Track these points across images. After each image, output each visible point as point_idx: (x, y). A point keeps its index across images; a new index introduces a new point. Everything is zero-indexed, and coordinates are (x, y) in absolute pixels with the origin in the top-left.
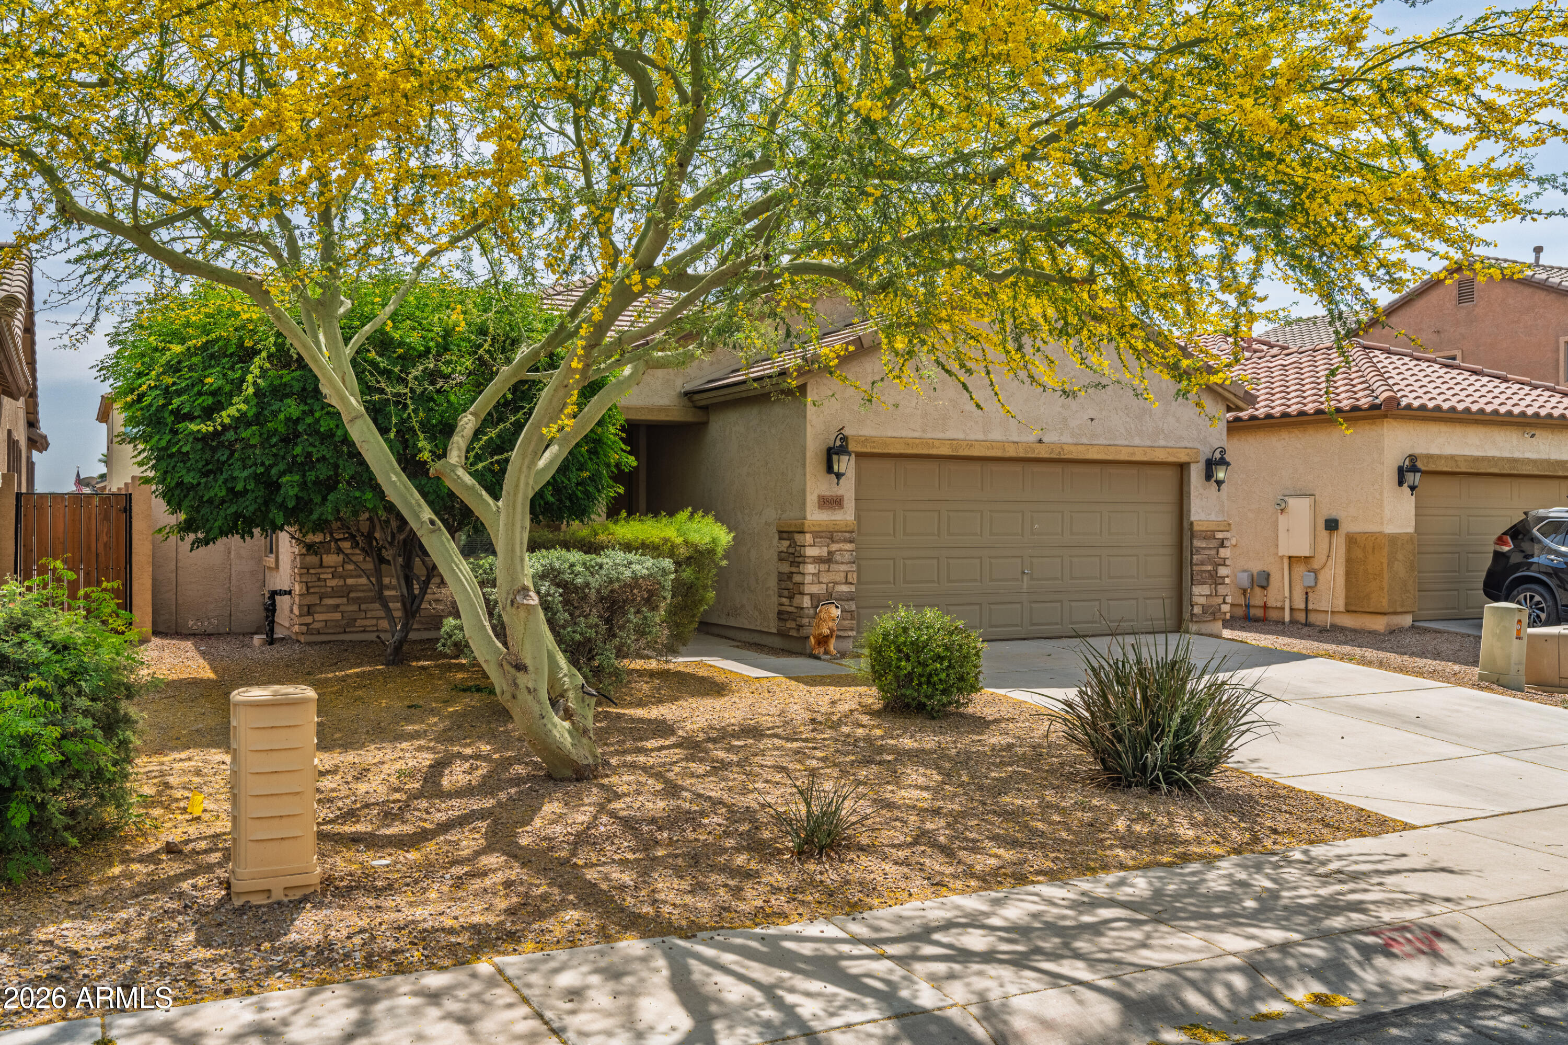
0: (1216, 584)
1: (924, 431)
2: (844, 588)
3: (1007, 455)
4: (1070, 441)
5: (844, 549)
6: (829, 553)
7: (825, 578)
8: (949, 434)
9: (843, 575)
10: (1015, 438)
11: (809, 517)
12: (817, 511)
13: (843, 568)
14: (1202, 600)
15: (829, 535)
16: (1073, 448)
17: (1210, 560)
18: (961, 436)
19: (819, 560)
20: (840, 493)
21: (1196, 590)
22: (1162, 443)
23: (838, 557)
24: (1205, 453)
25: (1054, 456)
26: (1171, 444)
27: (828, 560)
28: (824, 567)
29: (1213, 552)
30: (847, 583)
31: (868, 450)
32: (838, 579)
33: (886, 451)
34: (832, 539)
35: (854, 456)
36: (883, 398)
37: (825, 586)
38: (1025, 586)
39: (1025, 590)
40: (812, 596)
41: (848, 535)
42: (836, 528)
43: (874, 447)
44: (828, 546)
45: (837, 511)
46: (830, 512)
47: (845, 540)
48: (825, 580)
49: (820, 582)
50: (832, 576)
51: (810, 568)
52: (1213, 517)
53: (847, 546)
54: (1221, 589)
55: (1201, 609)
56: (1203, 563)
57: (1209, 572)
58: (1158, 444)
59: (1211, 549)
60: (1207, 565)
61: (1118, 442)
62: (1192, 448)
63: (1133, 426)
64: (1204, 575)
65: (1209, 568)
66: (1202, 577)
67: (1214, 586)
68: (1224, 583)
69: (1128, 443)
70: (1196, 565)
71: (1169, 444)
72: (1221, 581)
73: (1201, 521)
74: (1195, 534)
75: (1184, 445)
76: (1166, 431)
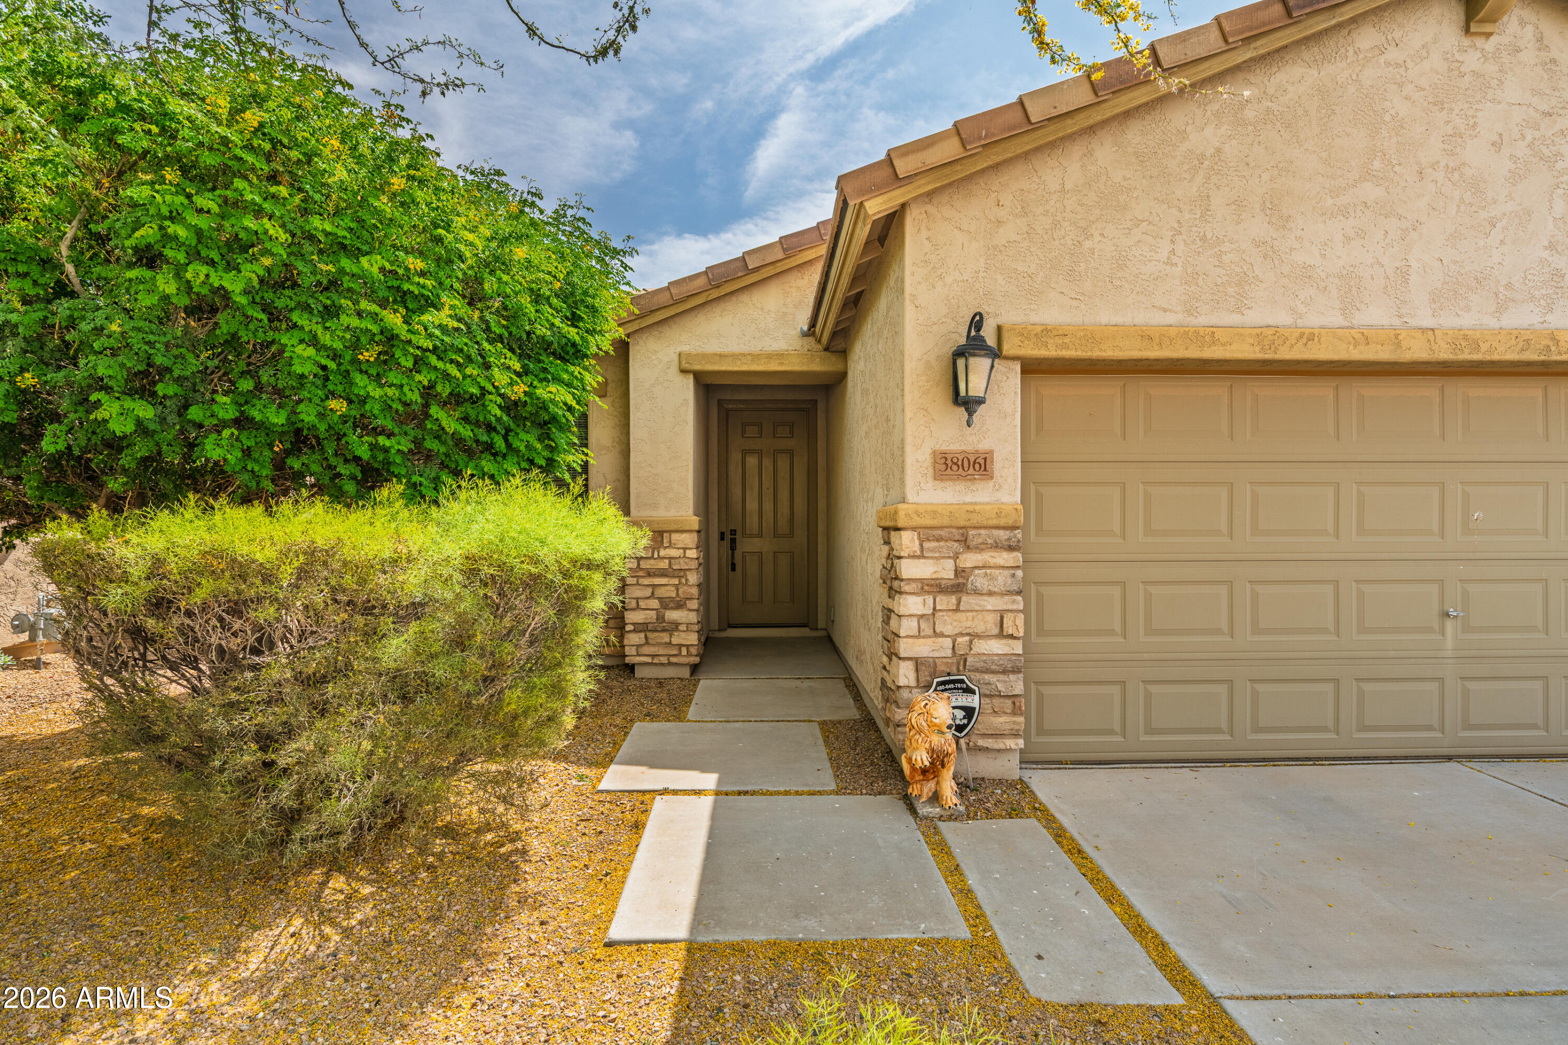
1: (1189, 312)
2: (996, 647)
3: (1406, 356)
5: (996, 566)
6: (958, 572)
7: (947, 624)
9: (992, 619)
11: (911, 497)
12: (929, 484)
13: (992, 603)
15: (960, 536)
18: (1283, 318)
19: (934, 587)
20: (984, 446)
23: (978, 580)
27: (956, 587)
28: (945, 602)
30: (1002, 634)
31: (1051, 351)
32: (980, 628)
33: (1096, 354)
34: (966, 544)
35: (1018, 367)
36: (1088, 244)
37: (948, 642)
38: (1449, 643)
39: (1449, 653)
40: (918, 663)
41: (1003, 535)
42: (976, 519)
43: (1065, 346)
44: (956, 557)
45: (979, 485)
46: (960, 486)
47: (997, 546)
48: (948, 629)
49: (936, 634)
50: (965, 622)
51: (912, 605)
53: (1001, 558)
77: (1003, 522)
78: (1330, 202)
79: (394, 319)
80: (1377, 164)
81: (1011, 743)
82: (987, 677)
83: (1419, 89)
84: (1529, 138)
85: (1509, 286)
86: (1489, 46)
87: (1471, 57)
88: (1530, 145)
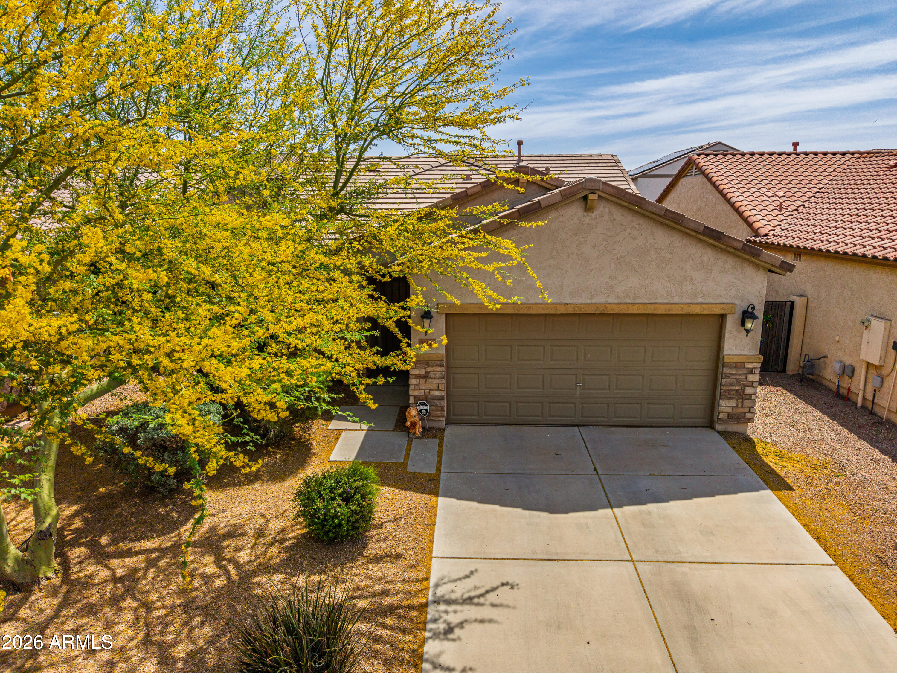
0: (743, 400)
2: (437, 393)
3: (558, 312)
4: (615, 301)
5: (438, 371)
6: (426, 373)
7: (423, 387)
9: (436, 385)
10: (568, 301)
13: (435, 381)
14: (729, 410)
15: (426, 362)
17: (738, 382)
19: (420, 377)
20: (433, 337)
21: (723, 403)
22: (701, 300)
23: (432, 375)
24: (742, 306)
25: (599, 312)
26: (710, 301)
27: (426, 376)
28: (422, 381)
29: (743, 377)
30: (438, 390)
32: (432, 388)
33: (465, 312)
34: (428, 365)
35: (444, 316)
37: (423, 392)
38: (578, 393)
39: (577, 396)
40: (415, 397)
41: (439, 362)
42: (432, 358)
43: (456, 310)
44: (425, 369)
47: (437, 365)
48: (423, 388)
49: (420, 389)
50: (428, 386)
51: (413, 381)
52: (746, 352)
53: (439, 369)
54: (747, 403)
55: (727, 415)
56: (731, 384)
57: (737, 390)
58: (695, 302)
59: (740, 375)
60: (734, 386)
61: (657, 301)
62: (728, 304)
63: (673, 289)
64: (731, 393)
65: (737, 388)
66: (729, 394)
67: (741, 400)
68: (750, 399)
69: (667, 301)
70: (725, 385)
71: (707, 302)
72: (748, 397)
73: (733, 355)
74: (726, 364)
75: (721, 302)
76: (705, 292)
77: (440, 359)
78: (540, 265)
80: (554, 254)
81: (441, 419)
82: (434, 401)
83: (569, 230)
84: (604, 244)
85: (595, 290)
86: (593, 215)
87: (588, 219)
88: (605, 246)
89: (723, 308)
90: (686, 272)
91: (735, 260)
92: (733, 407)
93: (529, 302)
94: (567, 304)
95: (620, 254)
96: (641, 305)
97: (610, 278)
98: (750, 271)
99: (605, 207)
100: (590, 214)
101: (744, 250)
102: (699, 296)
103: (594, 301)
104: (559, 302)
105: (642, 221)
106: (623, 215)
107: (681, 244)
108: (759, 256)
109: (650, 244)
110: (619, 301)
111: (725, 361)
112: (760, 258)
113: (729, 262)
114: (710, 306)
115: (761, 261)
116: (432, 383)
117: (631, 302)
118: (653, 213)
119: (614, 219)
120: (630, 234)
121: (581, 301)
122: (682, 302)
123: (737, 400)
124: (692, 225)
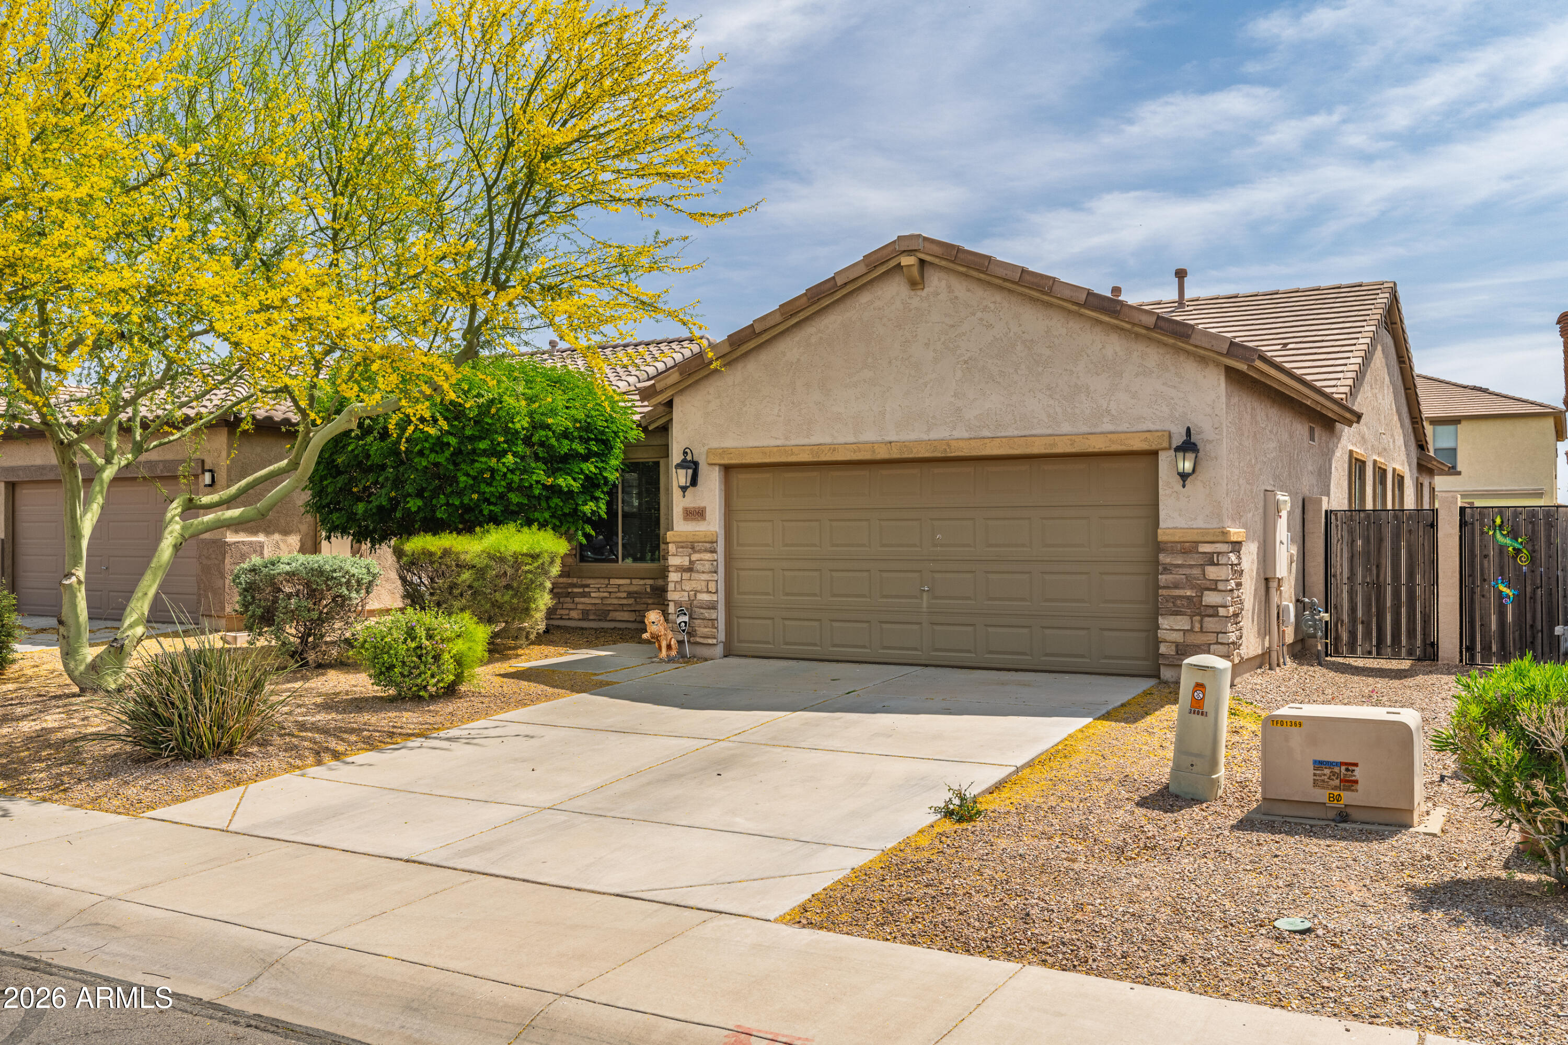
0: (1202, 616)
1: (786, 439)
2: (708, 597)
4: (966, 435)
5: (709, 559)
6: (691, 562)
8: (815, 440)
9: (704, 584)
10: (893, 437)
11: (676, 528)
12: (682, 522)
13: (703, 577)
14: (1178, 637)
15: (691, 546)
16: (961, 444)
17: (1190, 582)
18: (827, 440)
19: (681, 569)
20: (702, 505)
22: (1107, 427)
23: (698, 566)
25: (938, 454)
26: (1125, 427)
27: (690, 569)
28: (686, 576)
29: (1196, 572)
30: (709, 592)
32: (699, 588)
33: (744, 461)
34: (694, 549)
35: (718, 468)
36: (744, 409)
37: (686, 594)
38: (925, 605)
39: (925, 610)
40: (676, 603)
41: (708, 545)
42: (697, 538)
44: (690, 556)
45: (701, 523)
46: (694, 523)
47: (706, 551)
48: (687, 588)
49: (683, 590)
50: (693, 585)
51: (673, 577)
52: (1200, 523)
53: (708, 556)
54: (1210, 623)
55: (1173, 648)
56: (1176, 586)
57: (1189, 598)
58: (1099, 430)
59: (1191, 566)
60: (1183, 588)
61: (1034, 432)
62: (1157, 431)
63: (1059, 410)
64: (1179, 602)
65: (1189, 593)
66: (1175, 605)
67: (1198, 618)
68: (1216, 615)
69: (1050, 431)
70: (1164, 588)
71: (1120, 429)
72: (1210, 611)
73: (1176, 528)
74: (1162, 546)
75: (1145, 428)
76: (1113, 412)
77: (707, 540)
78: (848, 380)
79: (493, 462)
80: (870, 360)
81: (710, 641)
82: (702, 611)
83: (889, 320)
84: (943, 339)
85: (934, 417)
86: (923, 294)
87: (916, 300)
88: (943, 343)
89: (1146, 439)
90: (1078, 377)
91: (1161, 351)
92: (1185, 631)
93: (835, 442)
94: (890, 443)
95: (969, 354)
96: (1004, 440)
97: (955, 395)
98: (1190, 369)
99: (940, 280)
100: (919, 293)
101: (1161, 329)
102: (1105, 420)
103: (934, 435)
104: (879, 439)
105: (998, 297)
106: (968, 290)
107: (1064, 331)
108: (1189, 337)
109: (1015, 334)
110: (973, 435)
111: (1160, 538)
112: (1192, 341)
113: (1152, 356)
114: (1123, 436)
115: (1196, 346)
116: (698, 581)
117: (989, 435)
118: (1005, 280)
119: (956, 298)
120: (981, 319)
121: (913, 436)
122: (1075, 431)
123: (1191, 617)
124: (1067, 293)
